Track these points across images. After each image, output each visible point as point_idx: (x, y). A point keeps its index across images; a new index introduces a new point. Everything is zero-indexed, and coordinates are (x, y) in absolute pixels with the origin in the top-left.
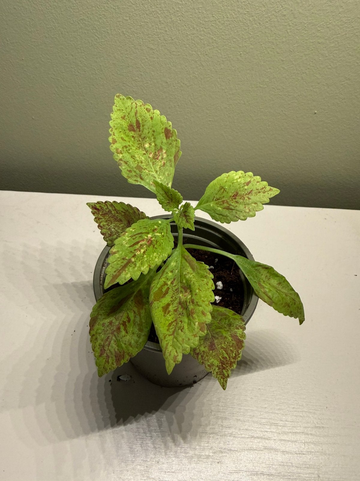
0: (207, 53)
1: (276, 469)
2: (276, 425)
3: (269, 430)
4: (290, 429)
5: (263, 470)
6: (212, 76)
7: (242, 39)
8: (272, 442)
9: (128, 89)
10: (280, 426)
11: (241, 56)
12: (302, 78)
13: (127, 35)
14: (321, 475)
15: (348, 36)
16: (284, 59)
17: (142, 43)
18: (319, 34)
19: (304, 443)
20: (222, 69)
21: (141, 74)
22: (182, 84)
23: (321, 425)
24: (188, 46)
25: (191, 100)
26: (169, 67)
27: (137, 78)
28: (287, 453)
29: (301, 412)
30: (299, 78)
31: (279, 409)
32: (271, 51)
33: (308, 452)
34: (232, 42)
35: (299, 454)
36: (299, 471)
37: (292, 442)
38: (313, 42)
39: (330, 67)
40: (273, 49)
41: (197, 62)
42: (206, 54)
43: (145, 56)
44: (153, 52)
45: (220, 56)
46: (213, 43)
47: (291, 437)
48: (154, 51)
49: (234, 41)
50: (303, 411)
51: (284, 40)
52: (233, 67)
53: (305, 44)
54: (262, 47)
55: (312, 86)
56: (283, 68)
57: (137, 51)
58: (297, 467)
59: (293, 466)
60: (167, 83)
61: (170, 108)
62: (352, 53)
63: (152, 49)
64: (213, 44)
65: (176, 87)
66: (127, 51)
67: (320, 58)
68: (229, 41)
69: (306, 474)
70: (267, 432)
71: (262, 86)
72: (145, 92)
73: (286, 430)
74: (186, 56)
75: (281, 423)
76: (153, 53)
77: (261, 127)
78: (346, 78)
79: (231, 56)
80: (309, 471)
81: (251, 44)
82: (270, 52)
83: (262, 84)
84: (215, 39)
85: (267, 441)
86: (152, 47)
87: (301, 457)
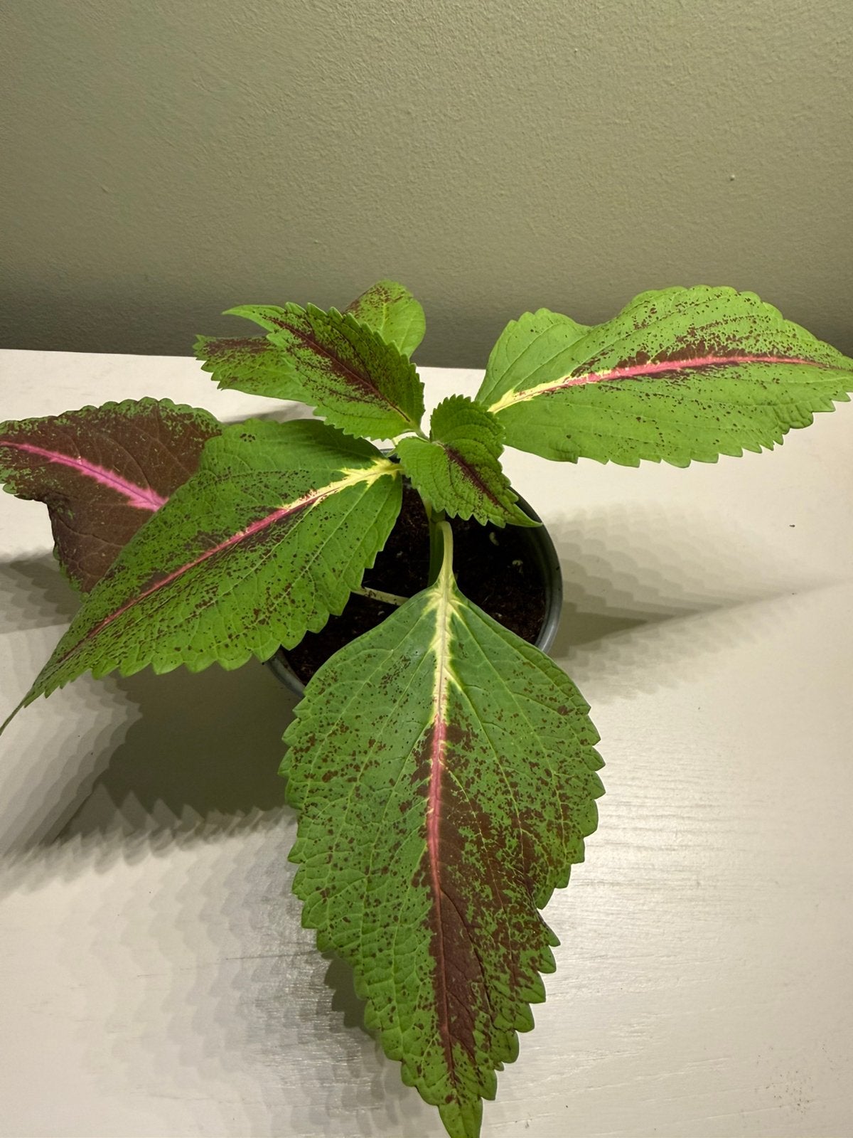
0: (500, 50)
1: (625, 875)
2: (628, 804)
3: (614, 814)
4: (651, 811)
5: (602, 877)
6: (510, 100)
7: (578, 18)
8: (620, 832)
9: (321, 127)
10: (635, 806)
11: (575, 57)
12: (708, 104)
13: (320, 8)
14: (702, 882)
15: (812, 14)
16: (671, 64)
17: (353, 26)
18: (750, 9)
19: (676, 833)
20: (532, 84)
21: (351, 95)
22: (442, 117)
23: (707, 803)
24: (457, 33)
25: (460, 151)
26: (415, 80)
27: (342, 104)
28: (646, 849)
29: (672, 781)
30: (701, 104)
31: (633, 779)
32: (642, 46)
33: (682, 846)
34: (558, 26)
35: (667, 849)
36: (665, 876)
37: (654, 831)
38: (735, 27)
39: (770, 81)
40: (648, 41)
41: (478, 68)
42: (498, 52)
43: (361, 56)
44: (380, 47)
45: (530, 56)
46: (513, 27)
47: (653, 823)
48: (381, 44)
49: (560, 24)
50: (675, 781)
51: (672, 22)
52: (557, 80)
53: (718, 32)
54: (623, 37)
55: (728, 122)
56: (666, 82)
57: (343, 44)
58: (662, 871)
59: (654, 869)
60: (409, 113)
61: (413, 167)
62: (819, 50)
63: (376, 39)
64: (513, 30)
65: (429, 123)
66: (319, 43)
67: (749, 62)
68: (550, 23)
69: (677, 880)
70: (611, 816)
71: (617, 121)
72: (359, 133)
73: (645, 812)
74: (454, 55)
75: (635, 801)
76: (378, 49)
77: (613, 209)
78: (803, 104)
79: (554, 56)
80: (683, 875)
81: (599, 30)
82: (640, 49)
83: (618, 118)
84: (518, 19)
85: (610, 831)
86: (377, 35)
87: (668, 855)
